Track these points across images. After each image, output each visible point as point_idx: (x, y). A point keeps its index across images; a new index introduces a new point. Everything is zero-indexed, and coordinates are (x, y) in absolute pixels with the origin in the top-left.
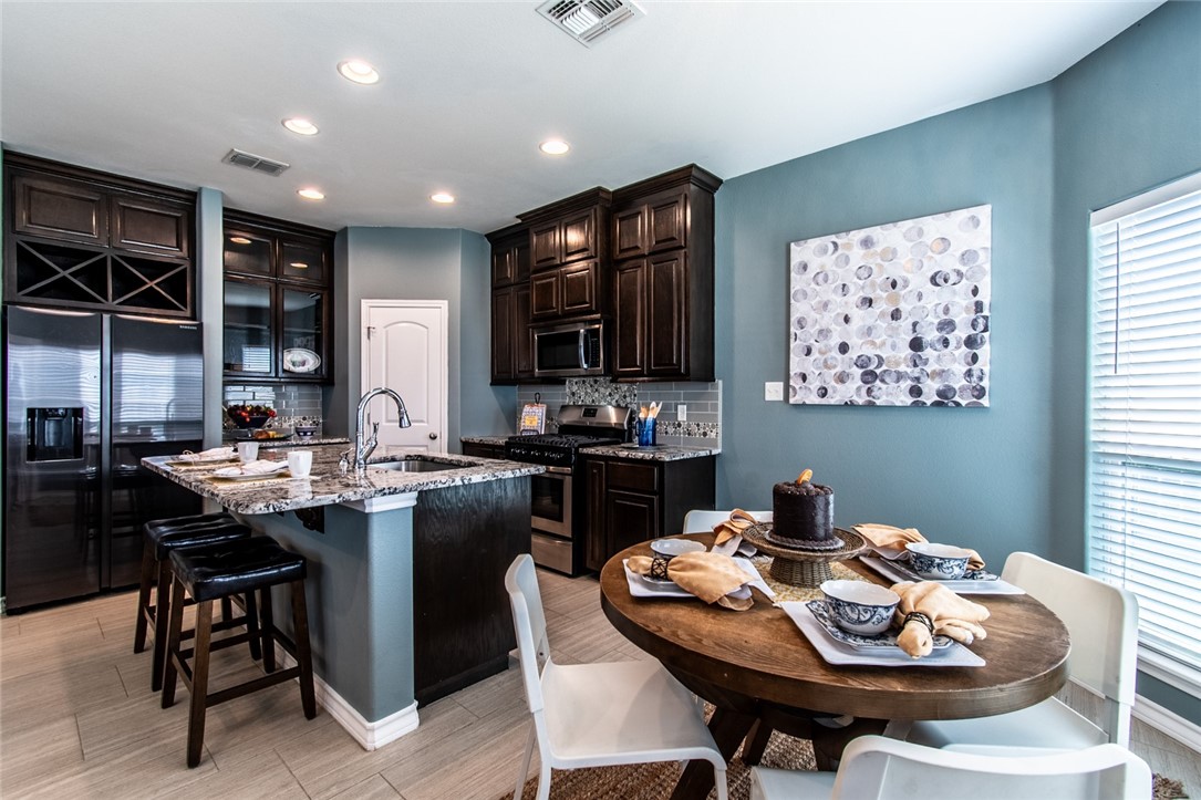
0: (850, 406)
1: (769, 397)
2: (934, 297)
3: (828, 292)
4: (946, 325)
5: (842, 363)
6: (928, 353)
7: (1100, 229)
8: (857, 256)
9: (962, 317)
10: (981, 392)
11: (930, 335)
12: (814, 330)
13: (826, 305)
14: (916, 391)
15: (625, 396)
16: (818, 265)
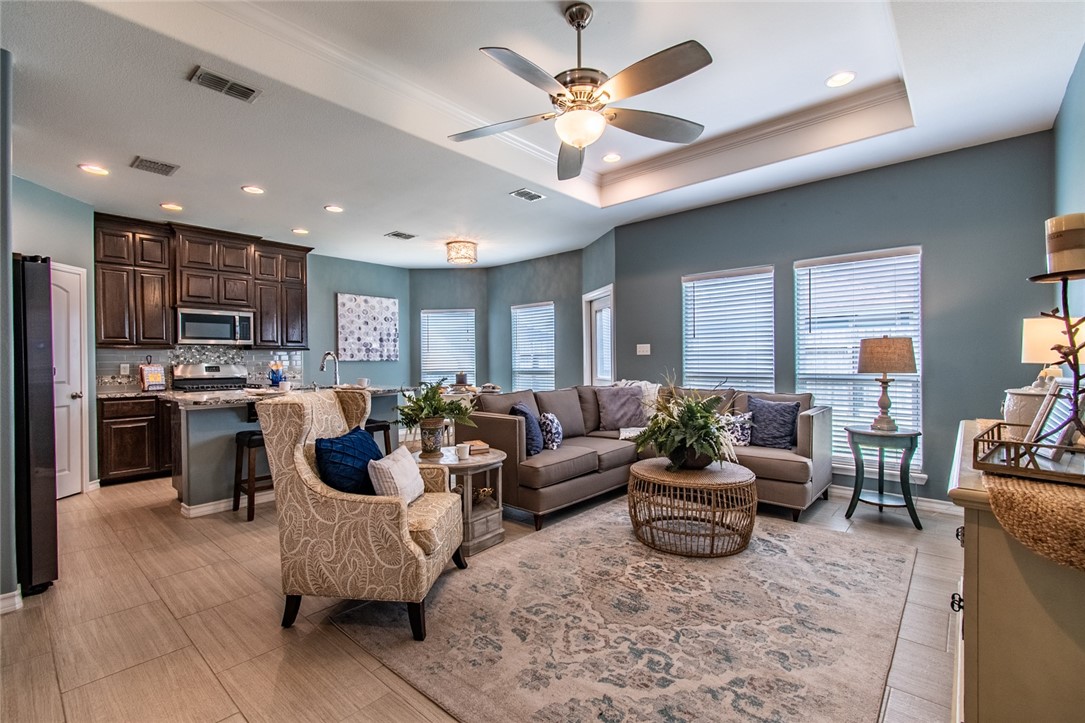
0: (361, 361)
2: (386, 325)
3: (353, 317)
4: (389, 335)
5: (358, 345)
6: (384, 343)
7: (424, 315)
8: (363, 306)
9: (393, 332)
10: (397, 356)
11: (385, 338)
12: (348, 331)
13: (352, 322)
14: (381, 356)
15: (233, 358)
16: (349, 305)
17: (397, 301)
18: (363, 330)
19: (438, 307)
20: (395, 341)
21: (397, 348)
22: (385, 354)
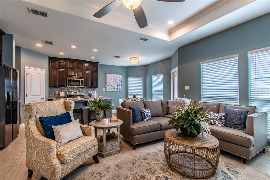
0: (112, 91)
1: (104, 90)
2: (119, 82)
3: (110, 80)
4: (120, 84)
5: (112, 87)
6: (119, 86)
7: (129, 79)
8: (113, 77)
9: (121, 83)
10: (122, 90)
11: (119, 85)
12: (109, 83)
13: (110, 81)
14: (118, 90)
15: (81, 90)
16: (110, 77)
17: (122, 75)
18: (113, 83)
19: (133, 76)
20: (121, 86)
21: (122, 88)
22: (119, 89)
